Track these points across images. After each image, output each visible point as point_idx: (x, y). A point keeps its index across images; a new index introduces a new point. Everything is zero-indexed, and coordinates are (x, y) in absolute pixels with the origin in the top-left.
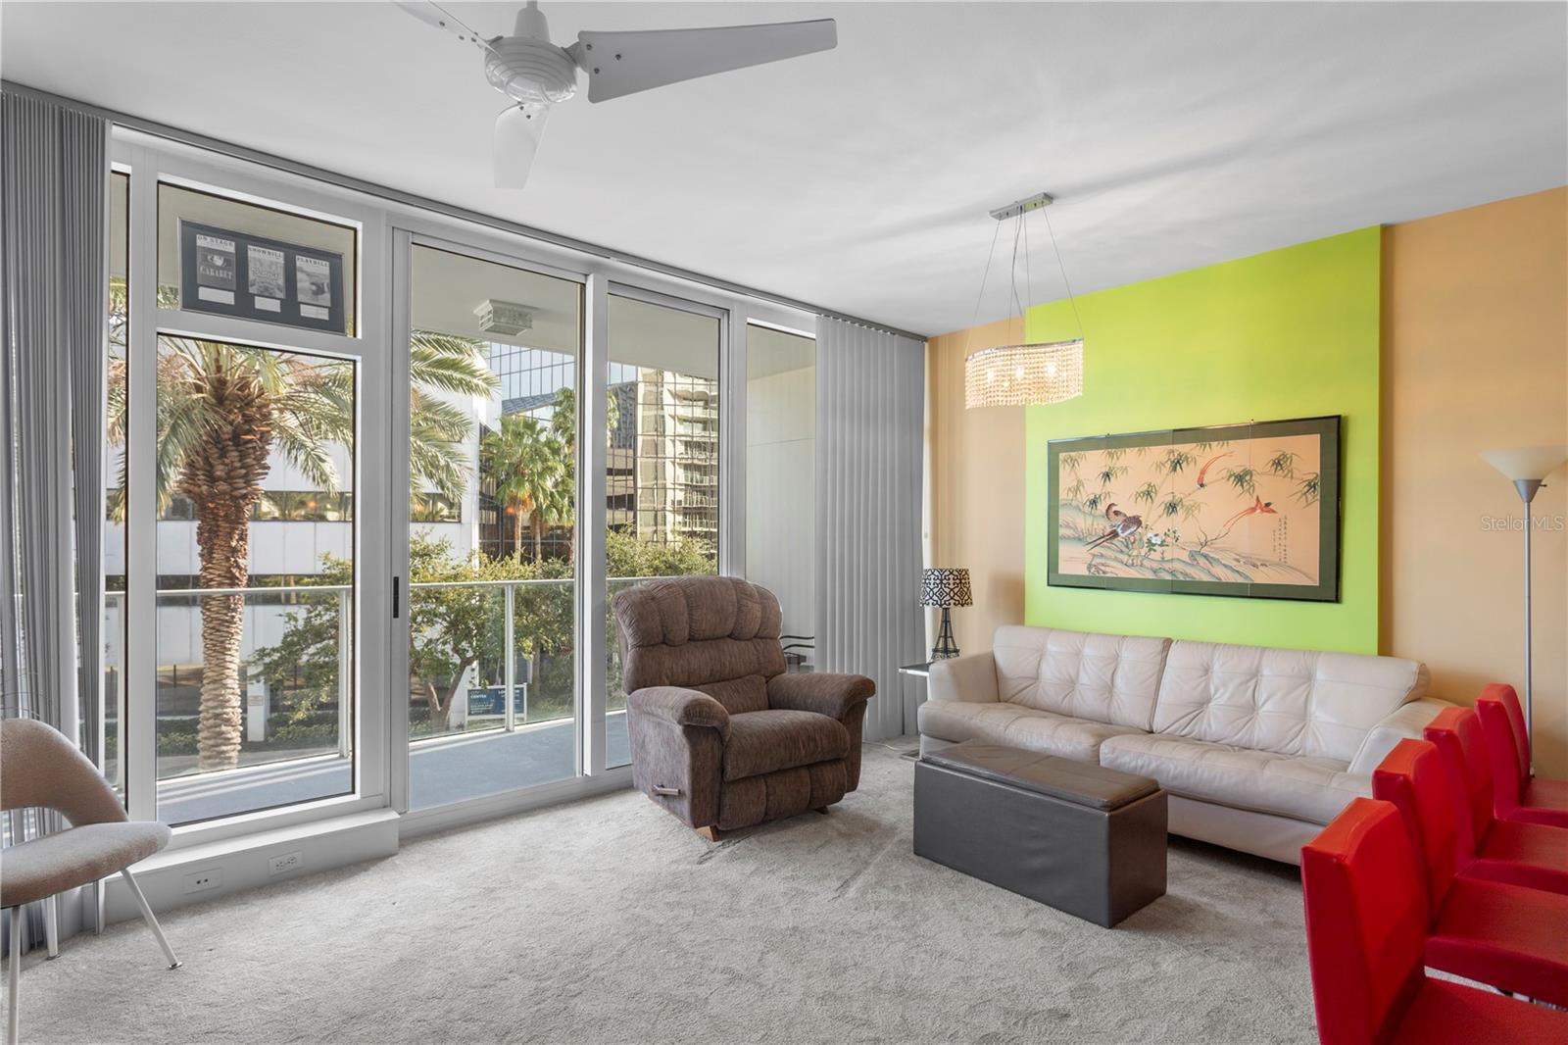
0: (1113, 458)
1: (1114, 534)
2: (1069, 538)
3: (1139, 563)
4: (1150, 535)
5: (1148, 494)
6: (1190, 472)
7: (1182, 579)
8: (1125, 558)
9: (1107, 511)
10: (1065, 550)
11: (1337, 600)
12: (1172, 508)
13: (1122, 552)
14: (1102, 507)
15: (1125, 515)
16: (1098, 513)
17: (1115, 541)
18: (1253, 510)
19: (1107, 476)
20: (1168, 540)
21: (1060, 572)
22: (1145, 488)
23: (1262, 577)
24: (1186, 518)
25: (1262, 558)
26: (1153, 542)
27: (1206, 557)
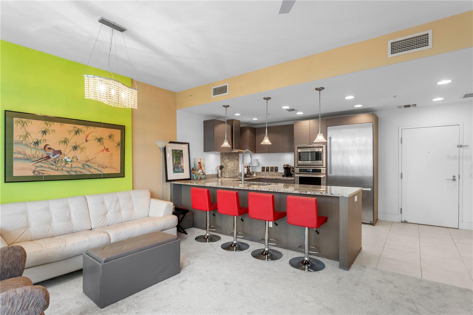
0: (47, 125)
1: (48, 157)
2: (21, 159)
3: (61, 169)
4: (66, 158)
5: (65, 142)
6: (82, 136)
7: (79, 174)
8: (54, 167)
9: (44, 147)
11: (124, 177)
12: (75, 148)
13: (52, 165)
14: (41, 145)
15: (54, 150)
16: (39, 148)
17: (49, 160)
19: (44, 132)
20: (74, 160)
21: (14, 176)
22: (64, 139)
24: (81, 152)
25: (106, 165)
26: (67, 160)
27: (88, 166)
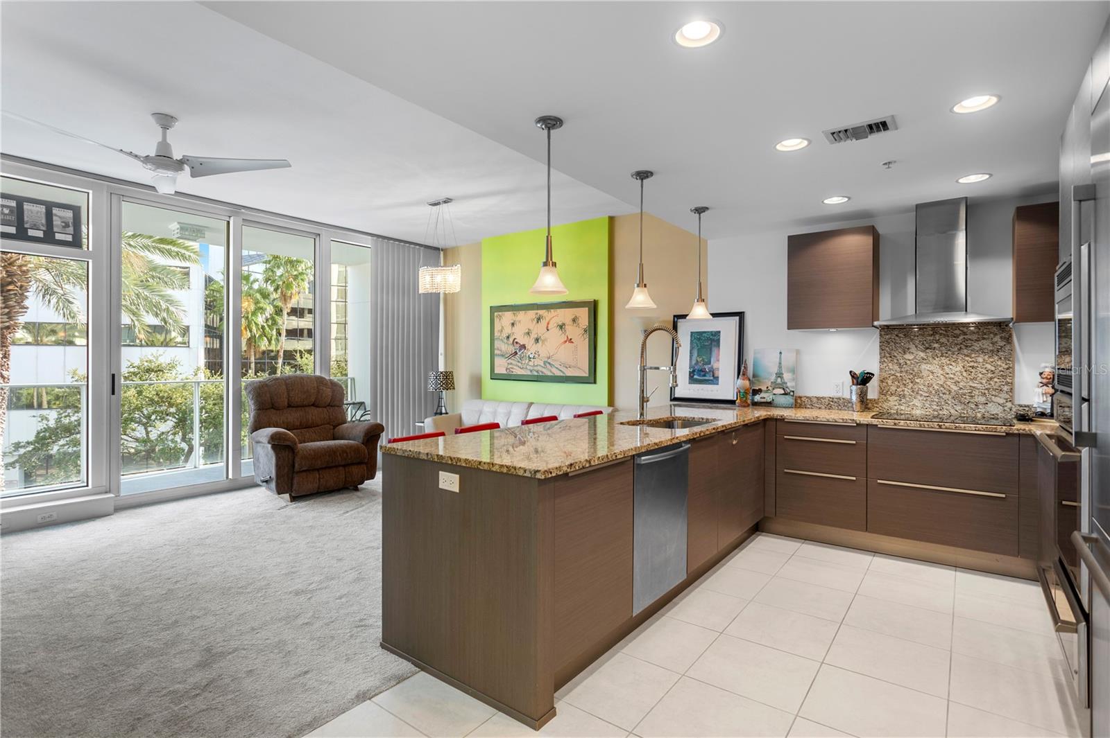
0: (515, 316)
1: (516, 353)
2: (499, 355)
3: (525, 367)
4: (529, 353)
5: (528, 333)
6: (543, 323)
7: (541, 374)
8: (520, 364)
9: (513, 342)
10: (498, 361)
11: (595, 382)
12: (537, 340)
13: (519, 362)
14: (511, 340)
15: (520, 344)
16: (510, 343)
17: (516, 357)
18: (566, 342)
19: (513, 324)
20: (536, 356)
21: (495, 372)
22: (527, 331)
23: (569, 373)
24: (542, 346)
25: (568, 364)
26: (530, 357)
27: (549, 363)
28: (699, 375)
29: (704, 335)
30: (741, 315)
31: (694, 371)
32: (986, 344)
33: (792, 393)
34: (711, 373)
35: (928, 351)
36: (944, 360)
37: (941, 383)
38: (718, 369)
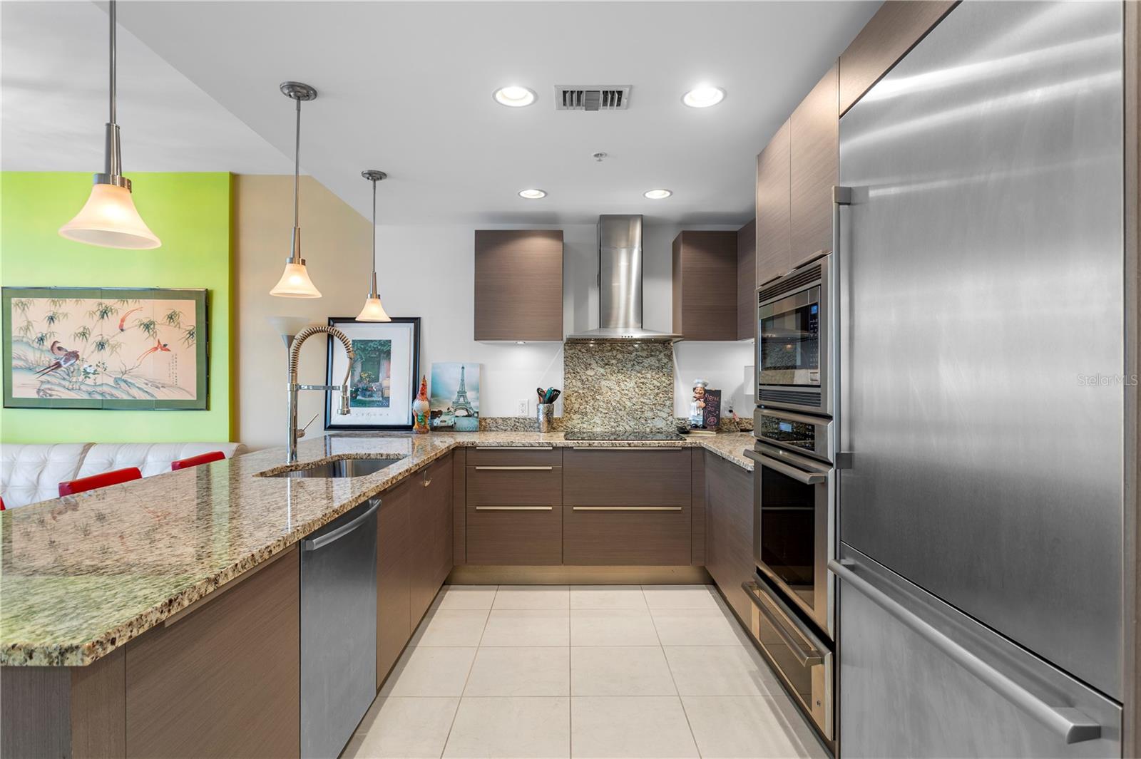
0: (56, 306)
1: (58, 365)
2: (21, 368)
3: (78, 388)
4: (85, 366)
5: (84, 334)
6: (113, 320)
7: (109, 398)
8: (66, 384)
9: (52, 347)
10: (18, 378)
11: (208, 408)
12: (101, 345)
13: (64, 379)
14: (48, 344)
15: (66, 351)
16: (44, 348)
17: (59, 371)
18: (156, 349)
19: (52, 319)
20: (99, 369)
21: (14, 396)
22: (81, 330)
23: (162, 395)
24: (111, 354)
25: (162, 382)
26: (88, 371)
27: (125, 381)
28: (364, 396)
29: (370, 344)
30: (416, 321)
31: (357, 390)
32: (652, 361)
33: (476, 415)
34: (380, 393)
35: (606, 367)
36: (620, 377)
37: (617, 399)
38: (388, 388)
